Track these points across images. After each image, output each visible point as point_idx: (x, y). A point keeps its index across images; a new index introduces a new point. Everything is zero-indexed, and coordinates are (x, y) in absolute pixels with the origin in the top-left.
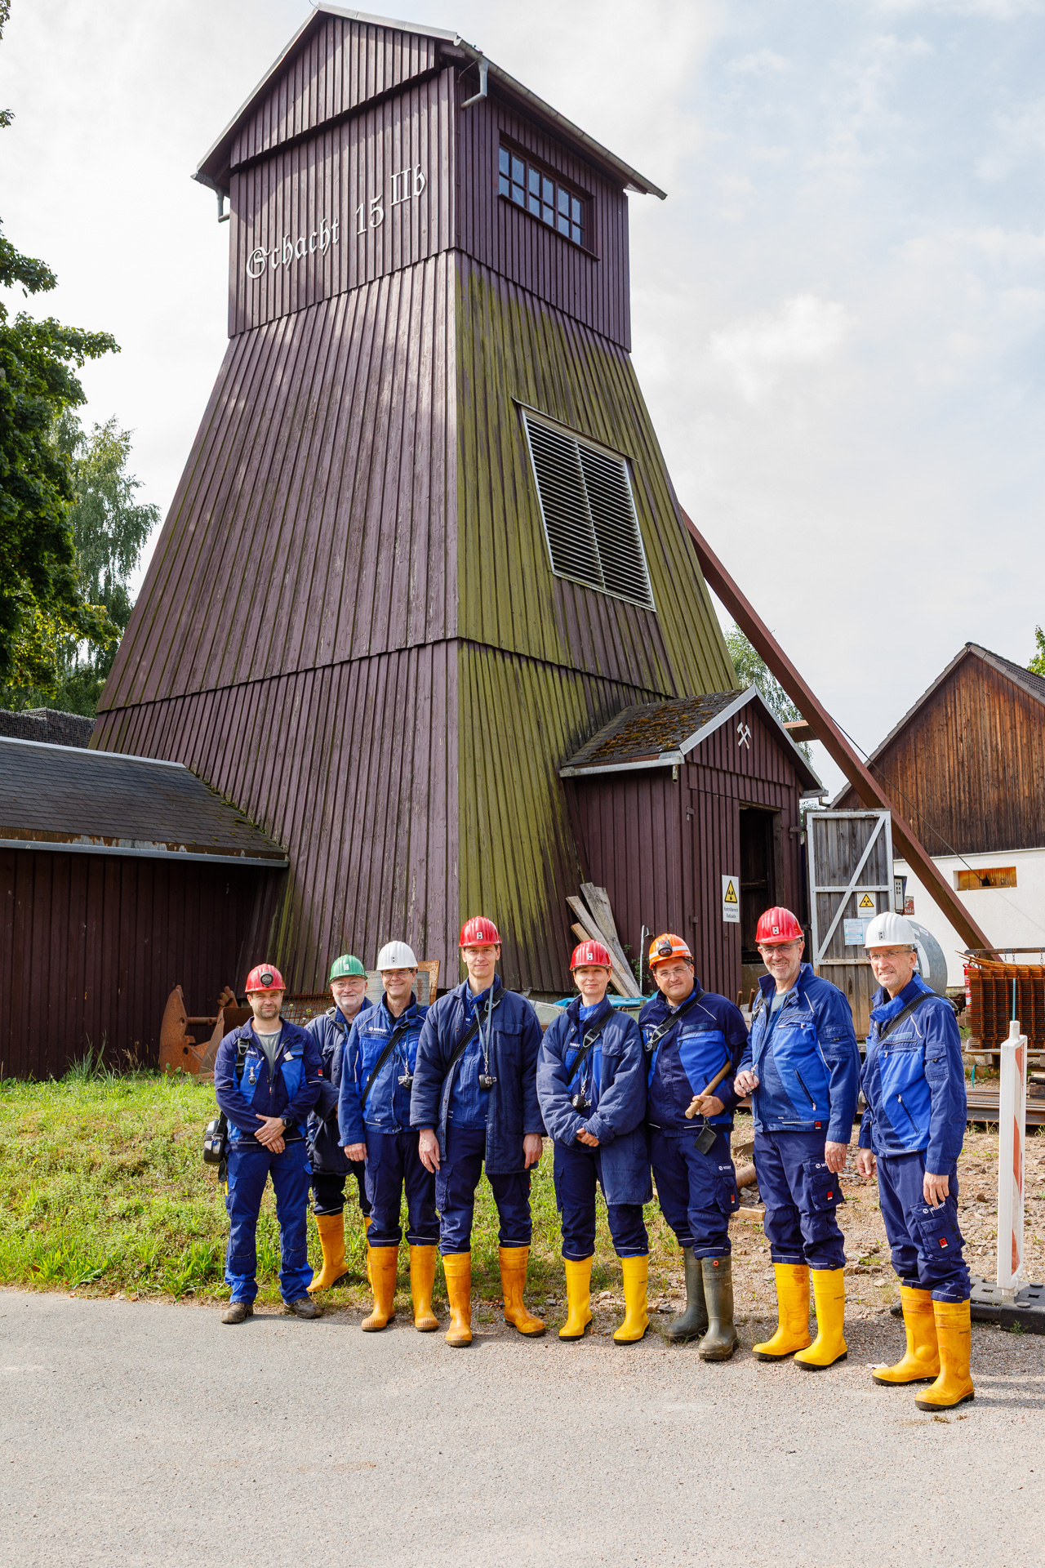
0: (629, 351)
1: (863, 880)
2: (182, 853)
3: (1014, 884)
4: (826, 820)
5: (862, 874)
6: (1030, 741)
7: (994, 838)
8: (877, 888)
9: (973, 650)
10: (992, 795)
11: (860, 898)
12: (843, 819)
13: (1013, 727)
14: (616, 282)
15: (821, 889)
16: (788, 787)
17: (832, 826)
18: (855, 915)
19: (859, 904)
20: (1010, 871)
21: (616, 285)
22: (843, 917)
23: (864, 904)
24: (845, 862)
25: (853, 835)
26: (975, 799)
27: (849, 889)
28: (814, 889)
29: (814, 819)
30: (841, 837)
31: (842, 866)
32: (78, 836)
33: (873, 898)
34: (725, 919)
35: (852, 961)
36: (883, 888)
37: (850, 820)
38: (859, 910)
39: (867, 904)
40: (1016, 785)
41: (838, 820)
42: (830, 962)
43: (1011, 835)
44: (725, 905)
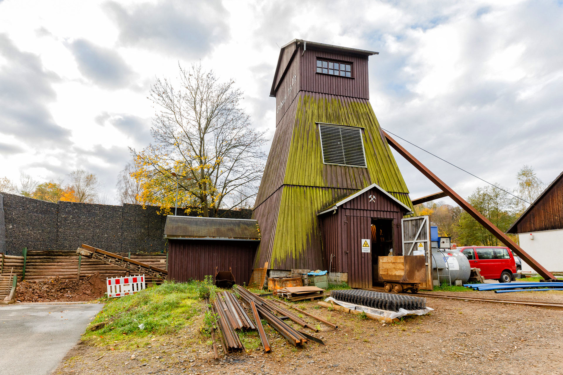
0: (368, 99)
1: (419, 238)
2: (232, 239)
4: (408, 221)
5: (419, 236)
11: (418, 244)
12: (413, 220)
14: (362, 82)
15: (406, 242)
16: (397, 212)
17: (410, 222)
18: (417, 250)
19: (418, 246)
21: (362, 84)
22: (413, 250)
23: (420, 246)
24: (414, 233)
25: (416, 224)
27: (414, 241)
28: (403, 242)
29: (404, 221)
30: (412, 225)
31: (413, 235)
32: (206, 236)
33: (423, 244)
34: (363, 251)
36: (425, 241)
37: (416, 220)
38: (419, 248)
41: (412, 220)
44: (362, 247)
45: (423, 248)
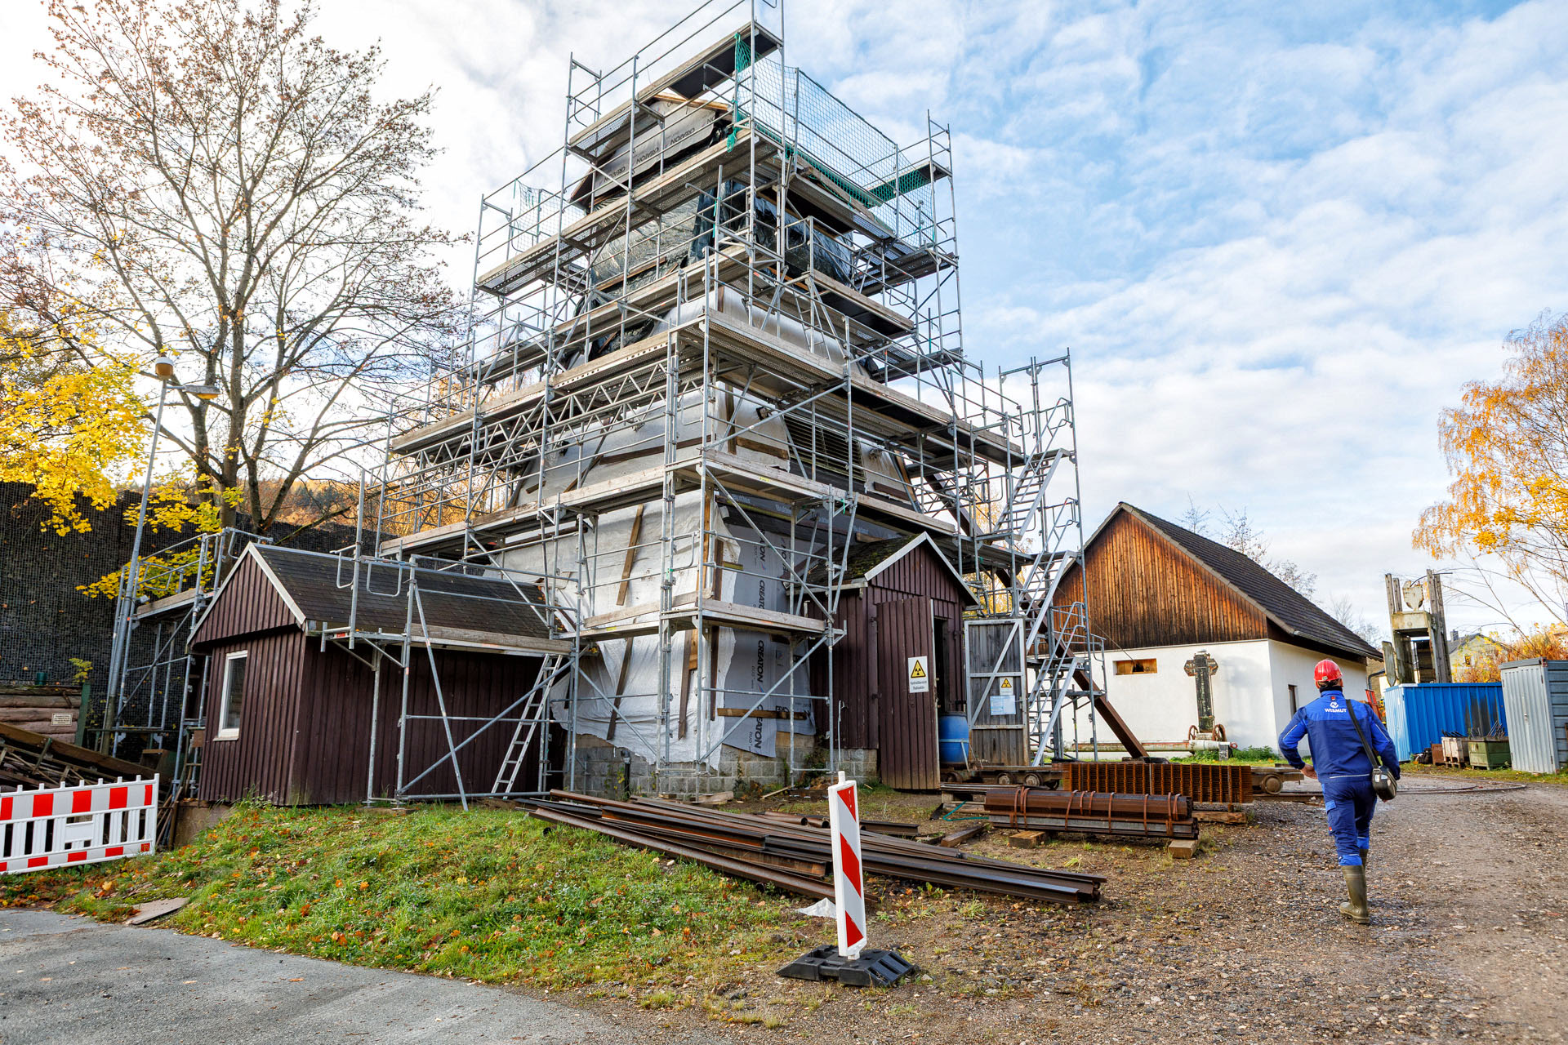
1: (1003, 667)
3: (1154, 670)
4: (979, 626)
5: (1003, 663)
6: (1165, 570)
7: (1141, 638)
8: (1013, 674)
9: (1124, 506)
10: (1140, 608)
11: (1002, 681)
12: (990, 625)
13: (1153, 561)
15: (974, 675)
16: (953, 603)
17: (983, 630)
18: (997, 694)
19: (1001, 686)
20: (1152, 661)
22: (990, 694)
23: (1004, 686)
24: (992, 656)
25: (998, 635)
26: (1126, 611)
27: (993, 675)
28: (969, 674)
29: (969, 626)
30: (989, 637)
31: (989, 657)
33: (1011, 681)
35: (994, 727)
36: (1017, 674)
37: (995, 625)
38: (1002, 690)
39: (1006, 685)
40: (1156, 601)
41: (987, 625)
42: (980, 727)
43: (1153, 635)
44: (911, 680)
45: (1011, 689)
